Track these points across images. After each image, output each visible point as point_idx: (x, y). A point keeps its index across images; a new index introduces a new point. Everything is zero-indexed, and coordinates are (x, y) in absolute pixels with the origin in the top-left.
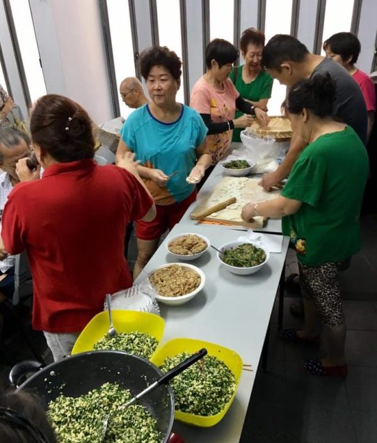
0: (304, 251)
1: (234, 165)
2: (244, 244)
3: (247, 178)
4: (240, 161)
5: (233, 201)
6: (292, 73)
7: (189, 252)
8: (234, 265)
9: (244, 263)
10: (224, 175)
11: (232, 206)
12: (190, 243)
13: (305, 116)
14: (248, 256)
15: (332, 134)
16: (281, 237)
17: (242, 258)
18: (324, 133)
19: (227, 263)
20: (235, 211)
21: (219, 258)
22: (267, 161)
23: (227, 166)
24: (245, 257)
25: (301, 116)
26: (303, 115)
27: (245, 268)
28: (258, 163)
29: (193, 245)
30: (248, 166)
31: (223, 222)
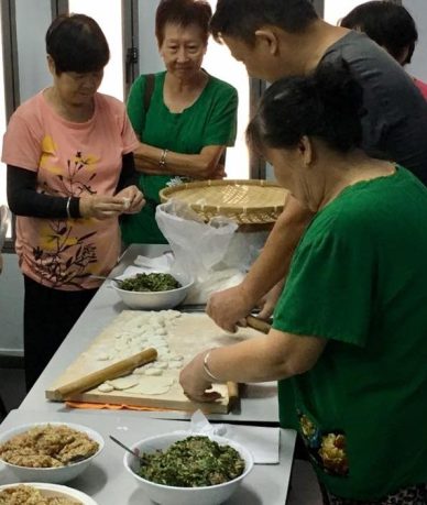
0: (343, 463)
1: (144, 283)
2: (189, 439)
3: (177, 313)
4: (157, 275)
5: (150, 357)
6: (277, 52)
7: (54, 461)
8: (169, 483)
9: (192, 479)
10: (121, 307)
11: (148, 369)
12: (54, 439)
13: (308, 154)
14: (202, 464)
15: (372, 181)
16: (276, 431)
17: (186, 469)
18: (354, 182)
19: (151, 479)
20: (158, 378)
21: (129, 470)
22: (221, 274)
23: (127, 286)
24: (193, 467)
25: (299, 151)
26: (303, 149)
27: (195, 488)
28: (200, 280)
29: (61, 446)
30: (177, 285)
31: (129, 405)
